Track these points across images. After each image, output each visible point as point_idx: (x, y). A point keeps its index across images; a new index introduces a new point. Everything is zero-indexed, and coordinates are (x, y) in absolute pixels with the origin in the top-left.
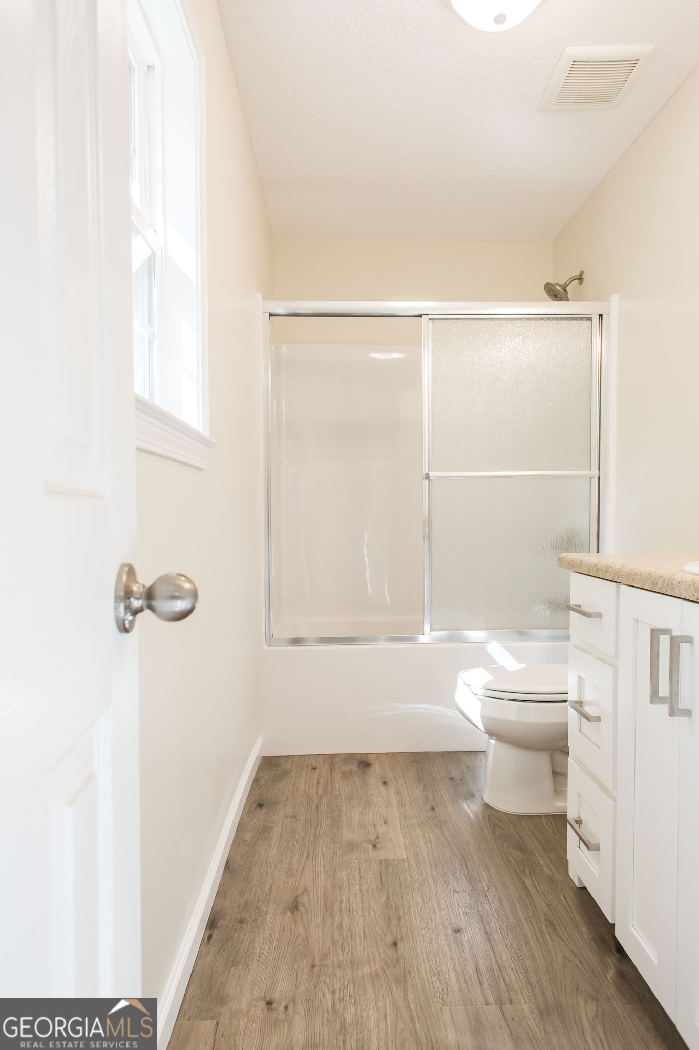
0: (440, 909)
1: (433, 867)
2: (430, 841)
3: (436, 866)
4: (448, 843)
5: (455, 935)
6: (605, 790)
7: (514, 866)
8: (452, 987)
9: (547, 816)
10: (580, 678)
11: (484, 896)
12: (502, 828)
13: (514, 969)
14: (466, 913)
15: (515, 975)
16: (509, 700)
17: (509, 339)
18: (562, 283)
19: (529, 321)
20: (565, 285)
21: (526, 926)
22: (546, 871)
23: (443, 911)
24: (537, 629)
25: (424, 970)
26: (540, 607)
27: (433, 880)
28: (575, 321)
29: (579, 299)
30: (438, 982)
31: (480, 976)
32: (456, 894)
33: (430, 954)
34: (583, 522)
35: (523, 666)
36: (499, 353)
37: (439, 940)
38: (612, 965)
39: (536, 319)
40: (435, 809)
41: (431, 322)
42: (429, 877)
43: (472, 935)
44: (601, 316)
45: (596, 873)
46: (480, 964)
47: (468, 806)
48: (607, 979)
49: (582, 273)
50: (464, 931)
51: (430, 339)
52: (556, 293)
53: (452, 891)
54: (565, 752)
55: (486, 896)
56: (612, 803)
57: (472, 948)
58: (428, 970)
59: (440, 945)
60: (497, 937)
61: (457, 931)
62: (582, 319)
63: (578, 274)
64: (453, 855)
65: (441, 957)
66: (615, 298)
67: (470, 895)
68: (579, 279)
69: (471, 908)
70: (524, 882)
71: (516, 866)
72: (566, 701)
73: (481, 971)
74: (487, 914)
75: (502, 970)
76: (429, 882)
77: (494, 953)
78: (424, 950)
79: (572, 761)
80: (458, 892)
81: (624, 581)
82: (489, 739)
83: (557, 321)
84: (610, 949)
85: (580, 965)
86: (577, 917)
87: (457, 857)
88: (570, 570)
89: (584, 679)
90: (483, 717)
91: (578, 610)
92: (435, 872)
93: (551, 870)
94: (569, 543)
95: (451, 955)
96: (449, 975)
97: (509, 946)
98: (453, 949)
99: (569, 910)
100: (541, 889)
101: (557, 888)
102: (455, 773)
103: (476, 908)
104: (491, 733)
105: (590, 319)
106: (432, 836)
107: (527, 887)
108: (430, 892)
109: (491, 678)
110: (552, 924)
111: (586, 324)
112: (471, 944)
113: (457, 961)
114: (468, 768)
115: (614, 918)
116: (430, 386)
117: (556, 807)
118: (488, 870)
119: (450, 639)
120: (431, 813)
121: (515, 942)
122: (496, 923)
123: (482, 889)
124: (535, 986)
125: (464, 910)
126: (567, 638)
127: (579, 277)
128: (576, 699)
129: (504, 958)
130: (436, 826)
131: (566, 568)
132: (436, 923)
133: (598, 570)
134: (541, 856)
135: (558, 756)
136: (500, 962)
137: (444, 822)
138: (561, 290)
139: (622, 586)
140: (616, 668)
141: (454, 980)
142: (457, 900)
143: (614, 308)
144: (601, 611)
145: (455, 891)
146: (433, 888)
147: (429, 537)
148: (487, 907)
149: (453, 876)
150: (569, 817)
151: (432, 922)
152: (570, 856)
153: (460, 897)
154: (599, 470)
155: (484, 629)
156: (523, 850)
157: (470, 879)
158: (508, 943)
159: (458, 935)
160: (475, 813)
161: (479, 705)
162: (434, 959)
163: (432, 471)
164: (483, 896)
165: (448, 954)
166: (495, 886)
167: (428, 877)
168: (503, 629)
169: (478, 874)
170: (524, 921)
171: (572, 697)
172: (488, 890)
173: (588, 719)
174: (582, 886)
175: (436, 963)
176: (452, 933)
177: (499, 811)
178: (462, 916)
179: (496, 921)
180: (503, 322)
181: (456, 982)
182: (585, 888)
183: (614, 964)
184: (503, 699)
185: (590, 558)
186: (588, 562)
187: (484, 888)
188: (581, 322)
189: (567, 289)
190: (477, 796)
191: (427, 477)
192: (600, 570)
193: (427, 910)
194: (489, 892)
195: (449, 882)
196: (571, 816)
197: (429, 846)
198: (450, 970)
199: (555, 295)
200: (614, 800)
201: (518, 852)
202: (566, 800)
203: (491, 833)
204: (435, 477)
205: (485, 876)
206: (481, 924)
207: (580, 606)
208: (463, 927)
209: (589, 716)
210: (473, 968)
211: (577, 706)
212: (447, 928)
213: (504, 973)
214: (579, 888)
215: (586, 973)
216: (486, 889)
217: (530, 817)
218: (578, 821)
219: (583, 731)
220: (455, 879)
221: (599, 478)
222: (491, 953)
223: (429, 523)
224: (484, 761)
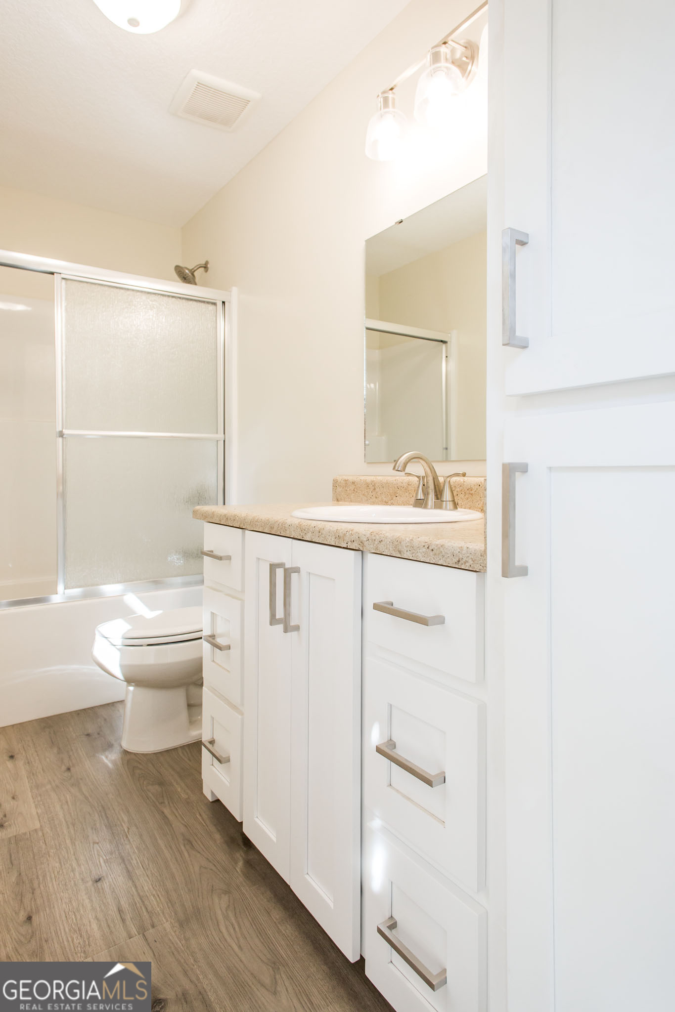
0: (79, 865)
1: (71, 826)
2: (67, 802)
3: (74, 825)
4: (86, 797)
5: (96, 886)
6: (234, 707)
7: (153, 801)
8: (94, 935)
9: (183, 747)
10: (213, 614)
11: (125, 838)
12: (141, 769)
13: (156, 896)
14: (107, 860)
15: (156, 899)
16: (148, 645)
17: (144, 310)
18: (191, 268)
19: (162, 296)
20: (193, 270)
21: (166, 851)
22: (183, 796)
23: (82, 867)
24: (172, 577)
25: (62, 931)
26: (175, 557)
27: (71, 840)
28: (202, 304)
29: (205, 284)
30: (79, 937)
31: (122, 914)
32: (96, 845)
33: (70, 913)
34: (211, 479)
35: (160, 612)
36: (135, 322)
37: (79, 896)
38: (241, 858)
39: (169, 296)
40: (72, 769)
41: (64, 281)
42: (67, 837)
43: (114, 879)
44: (224, 303)
45: (226, 782)
46: (123, 903)
47: (107, 757)
48: (237, 871)
49: (207, 263)
50: (106, 878)
51: (64, 298)
52: (186, 276)
53: (91, 844)
54: (200, 684)
55: (127, 837)
56: (240, 717)
57: (114, 891)
58: (67, 930)
59: (80, 901)
60: (139, 872)
61: (98, 880)
62: (208, 303)
63: (204, 263)
64: (92, 808)
65: (82, 912)
66: (235, 290)
67: (111, 842)
68: (205, 267)
69: (111, 854)
70: (163, 813)
71: (154, 799)
72: (201, 638)
73: (124, 909)
74: (129, 853)
75: (144, 900)
76: (66, 843)
77: (136, 887)
78: (63, 913)
79: (206, 689)
80: (98, 843)
81: (248, 527)
82: (127, 686)
83: (186, 301)
84: (239, 845)
85: (214, 868)
86: (212, 828)
87: (96, 809)
88: (203, 521)
89: (216, 615)
90: (122, 666)
91: (210, 554)
92: (72, 831)
93: (187, 794)
94: (200, 497)
95: (92, 906)
96: (90, 926)
97: (150, 875)
98: (94, 900)
99: (204, 824)
100: (179, 814)
101: (193, 808)
102: (91, 728)
103: (117, 852)
104: (129, 681)
105: (215, 304)
106: (68, 797)
107: (166, 817)
108: (67, 853)
109: (129, 627)
110: (190, 842)
111: (211, 307)
112: (113, 888)
113: (98, 909)
114: (105, 720)
115: (241, 816)
116: (64, 345)
117: (192, 735)
118: (128, 812)
119: (85, 596)
120: (67, 774)
121: (155, 870)
122: (138, 860)
123: (122, 832)
124: (175, 903)
125: (105, 858)
126: (202, 582)
127: (205, 266)
128: (209, 634)
129: (146, 888)
130: (72, 785)
131: (200, 519)
132: (75, 881)
133: (227, 519)
134: (177, 783)
135: (193, 690)
136: (141, 894)
137: (81, 779)
138: (190, 274)
139: (247, 531)
140: (242, 601)
141: (96, 928)
142: (98, 851)
143: (234, 297)
144: (230, 554)
145: (94, 843)
146: (71, 847)
147: (62, 495)
148: (128, 847)
149: (92, 828)
150: (203, 740)
151: (70, 881)
152: (204, 776)
153: (100, 847)
154: (224, 433)
155: (121, 582)
156: (161, 783)
157: (110, 827)
158: (149, 873)
159: (99, 884)
160: (114, 762)
161: (118, 655)
162: (73, 917)
163: (66, 429)
164: (123, 838)
165: (89, 906)
166: (136, 825)
167: (64, 838)
168: (140, 580)
169: (118, 819)
170: (163, 848)
171: (206, 632)
172: (128, 832)
173: (220, 648)
174: (216, 799)
175: (76, 920)
176: (93, 884)
177: (137, 754)
178: (103, 864)
179: (137, 858)
180: (138, 294)
181: (99, 930)
182: (218, 800)
183: (242, 856)
184: (142, 646)
185: (219, 510)
186: (219, 513)
187: (124, 830)
188: (207, 305)
189: (195, 274)
190: (116, 746)
191: (61, 435)
192: (229, 519)
193: (64, 871)
194: (130, 833)
195: (88, 836)
196: (205, 739)
197: (65, 807)
198: (92, 920)
199: (184, 277)
200: (242, 714)
201: (157, 787)
202: (201, 727)
203: (130, 777)
204: (68, 435)
205: (126, 819)
206: (122, 865)
207: (212, 551)
208: (104, 874)
209: (221, 646)
210: (115, 910)
211: (210, 639)
212: (88, 882)
213: (146, 902)
214: (213, 802)
215: (219, 873)
216: (126, 830)
217: (168, 751)
218: (212, 741)
219: (215, 661)
220: (94, 831)
221: (224, 441)
222: (133, 888)
223: (63, 481)
224: (121, 711)
